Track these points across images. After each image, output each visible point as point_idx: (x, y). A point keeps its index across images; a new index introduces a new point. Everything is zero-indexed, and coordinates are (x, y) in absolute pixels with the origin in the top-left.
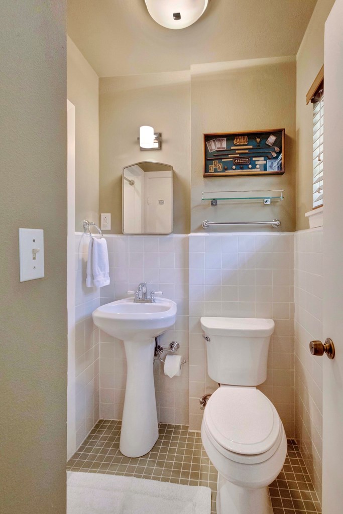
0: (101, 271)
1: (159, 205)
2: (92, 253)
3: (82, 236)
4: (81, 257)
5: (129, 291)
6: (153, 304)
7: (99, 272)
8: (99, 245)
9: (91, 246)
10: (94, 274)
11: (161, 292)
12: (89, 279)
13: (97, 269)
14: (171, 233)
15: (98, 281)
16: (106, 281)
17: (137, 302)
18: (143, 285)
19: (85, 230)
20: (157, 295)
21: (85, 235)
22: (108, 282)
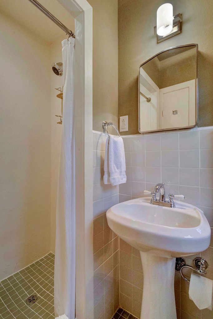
0: (118, 169)
1: (173, 115)
2: (108, 151)
3: (101, 135)
4: (99, 155)
5: (145, 191)
6: (172, 209)
7: (115, 170)
8: (115, 143)
9: (107, 144)
10: (110, 171)
11: (183, 196)
12: (106, 176)
13: (113, 167)
14: (194, 127)
15: (114, 179)
16: (122, 179)
17: (153, 204)
18: (161, 186)
19: (104, 130)
20: (177, 199)
21: (103, 134)
22: (124, 181)
